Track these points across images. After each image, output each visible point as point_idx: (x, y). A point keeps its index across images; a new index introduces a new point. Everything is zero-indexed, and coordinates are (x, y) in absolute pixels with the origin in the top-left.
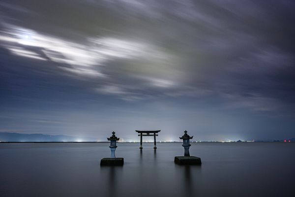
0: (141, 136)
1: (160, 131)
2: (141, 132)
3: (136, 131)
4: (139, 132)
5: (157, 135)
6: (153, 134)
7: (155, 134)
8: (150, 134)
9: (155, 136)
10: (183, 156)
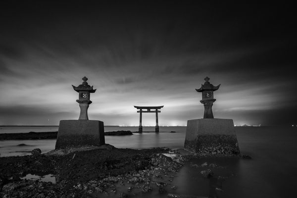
0: (141, 112)
1: (162, 107)
2: (141, 108)
3: (135, 107)
4: (138, 108)
5: (160, 112)
6: (155, 110)
7: (157, 110)
8: (151, 110)
9: (157, 112)
10: (203, 118)
